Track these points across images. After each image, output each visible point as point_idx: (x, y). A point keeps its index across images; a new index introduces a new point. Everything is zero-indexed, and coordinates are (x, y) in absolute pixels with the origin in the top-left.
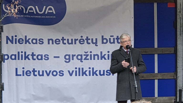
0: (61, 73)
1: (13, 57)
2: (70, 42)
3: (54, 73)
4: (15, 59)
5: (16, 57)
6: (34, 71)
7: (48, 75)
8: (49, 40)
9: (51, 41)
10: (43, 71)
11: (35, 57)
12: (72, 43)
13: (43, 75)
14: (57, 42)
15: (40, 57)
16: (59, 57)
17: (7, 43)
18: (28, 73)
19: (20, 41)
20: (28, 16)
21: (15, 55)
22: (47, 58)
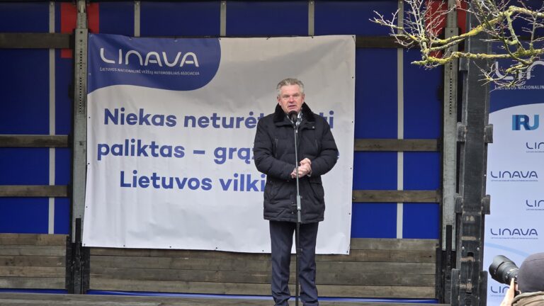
0: (207, 184)
1: (117, 150)
2: (228, 123)
3: (193, 184)
4: (121, 154)
5: (122, 150)
6: (155, 178)
7: (181, 186)
8: (187, 119)
9: (190, 122)
10: (171, 179)
11: (157, 151)
12: (231, 126)
13: (171, 186)
14: (203, 122)
15: (167, 152)
16: (203, 152)
17: (106, 122)
18: (143, 182)
19: (131, 119)
20: (148, 72)
21: (121, 147)
22: (180, 152)
